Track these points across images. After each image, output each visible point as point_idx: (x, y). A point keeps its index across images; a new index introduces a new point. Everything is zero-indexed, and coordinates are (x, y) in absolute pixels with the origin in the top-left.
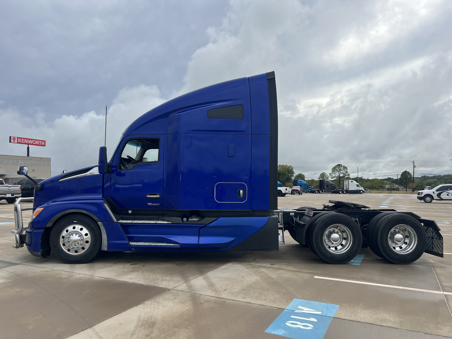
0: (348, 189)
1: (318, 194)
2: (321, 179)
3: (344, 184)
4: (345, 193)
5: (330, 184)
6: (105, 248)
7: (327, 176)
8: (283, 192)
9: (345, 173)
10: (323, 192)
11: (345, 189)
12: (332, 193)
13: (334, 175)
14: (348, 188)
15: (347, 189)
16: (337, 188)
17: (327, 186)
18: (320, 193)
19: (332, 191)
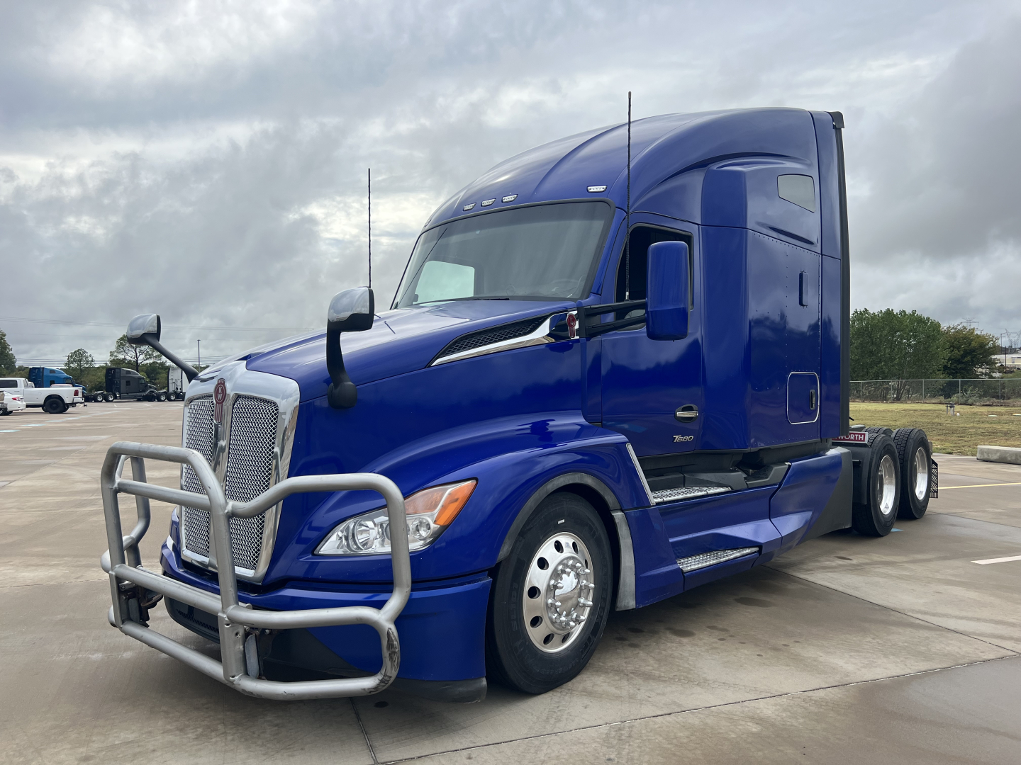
0: (179, 390)
1: (105, 404)
2: (73, 365)
3: (170, 377)
4: (173, 398)
5: (134, 378)
6: (628, 600)
7: (90, 359)
8: (67, 401)
9: (150, 352)
10: (115, 398)
11: (171, 389)
12: (139, 400)
13: (123, 357)
14: (179, 388)
15: (177, 389)
16: (152, 388)
17: (128, 383)
18: (107, 401)
19: (140, 396)
